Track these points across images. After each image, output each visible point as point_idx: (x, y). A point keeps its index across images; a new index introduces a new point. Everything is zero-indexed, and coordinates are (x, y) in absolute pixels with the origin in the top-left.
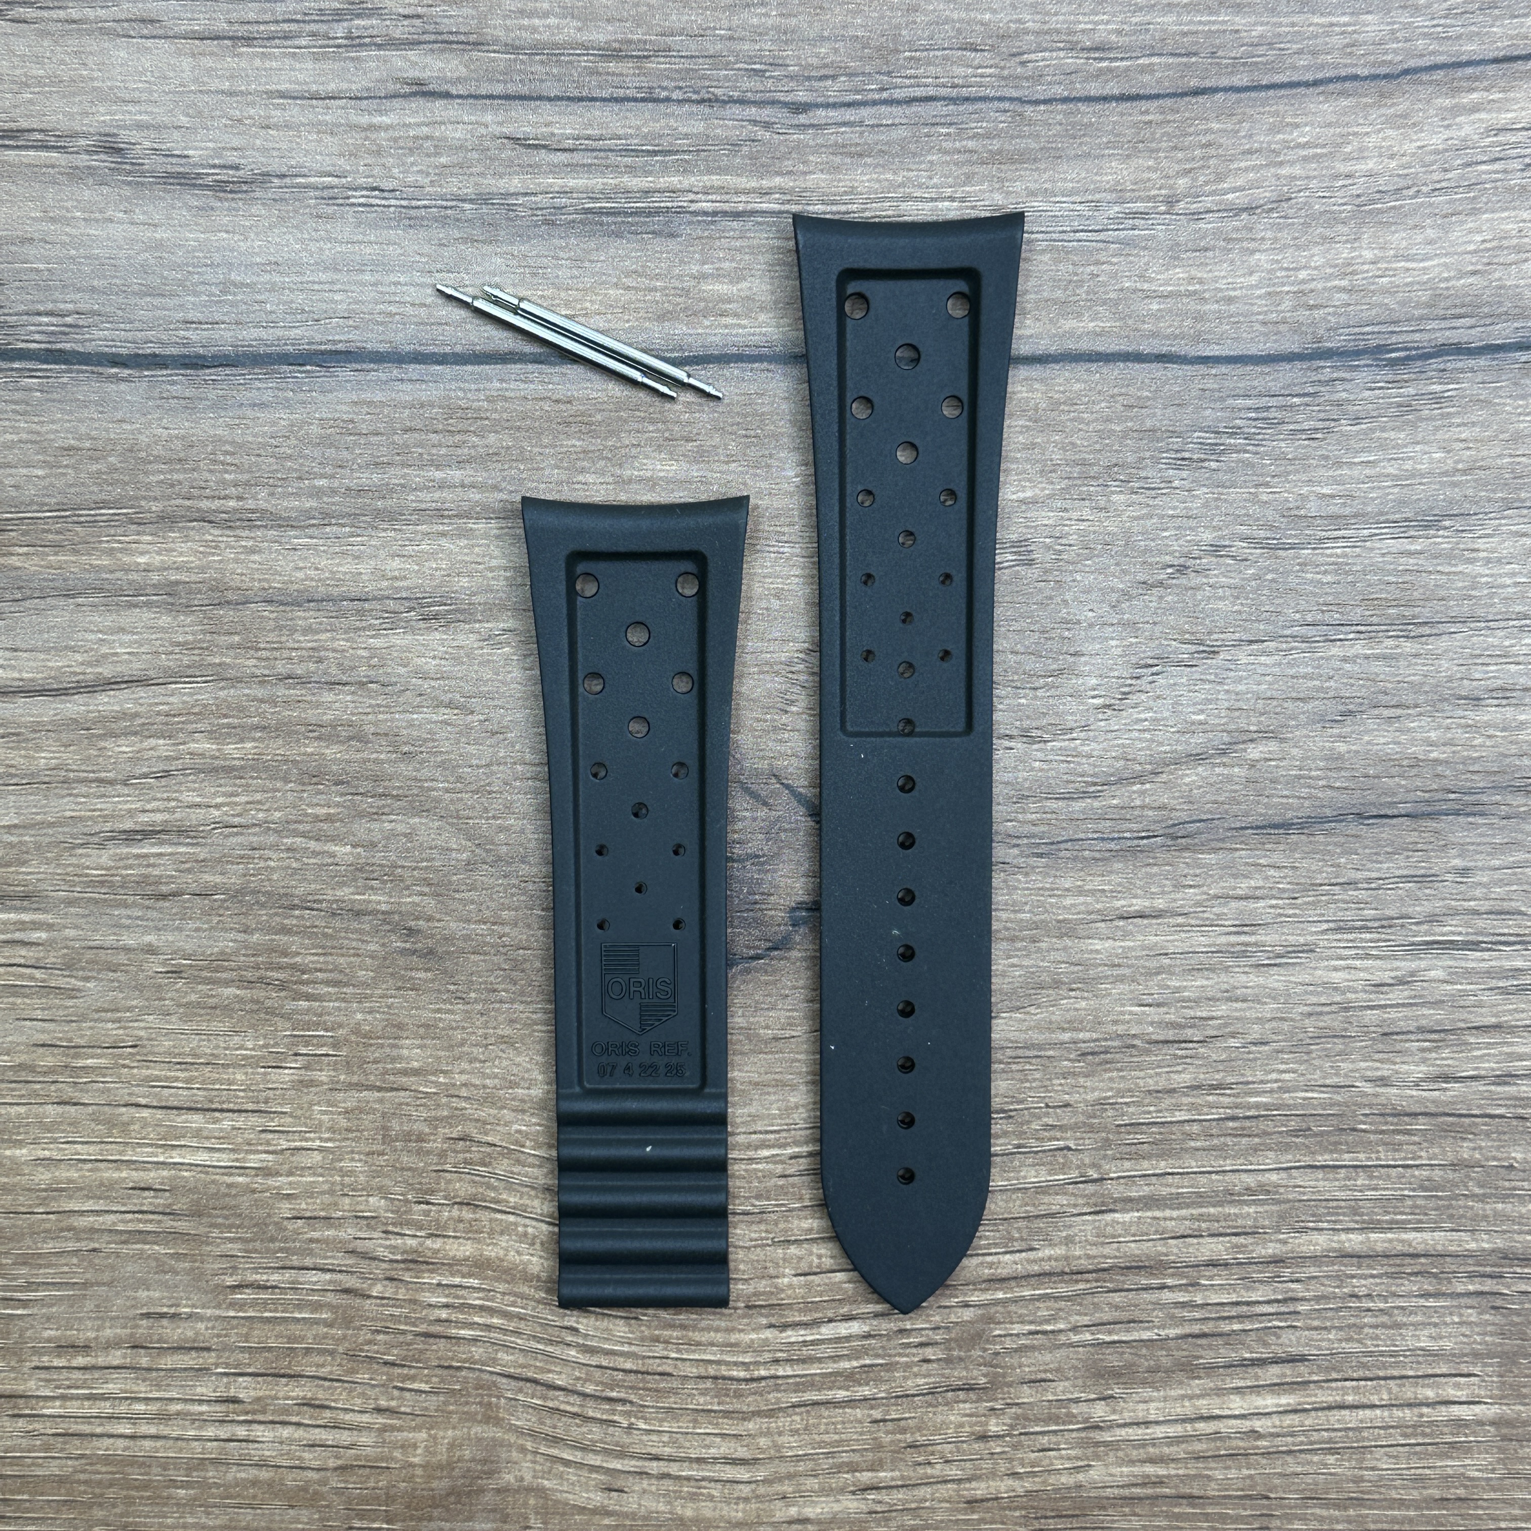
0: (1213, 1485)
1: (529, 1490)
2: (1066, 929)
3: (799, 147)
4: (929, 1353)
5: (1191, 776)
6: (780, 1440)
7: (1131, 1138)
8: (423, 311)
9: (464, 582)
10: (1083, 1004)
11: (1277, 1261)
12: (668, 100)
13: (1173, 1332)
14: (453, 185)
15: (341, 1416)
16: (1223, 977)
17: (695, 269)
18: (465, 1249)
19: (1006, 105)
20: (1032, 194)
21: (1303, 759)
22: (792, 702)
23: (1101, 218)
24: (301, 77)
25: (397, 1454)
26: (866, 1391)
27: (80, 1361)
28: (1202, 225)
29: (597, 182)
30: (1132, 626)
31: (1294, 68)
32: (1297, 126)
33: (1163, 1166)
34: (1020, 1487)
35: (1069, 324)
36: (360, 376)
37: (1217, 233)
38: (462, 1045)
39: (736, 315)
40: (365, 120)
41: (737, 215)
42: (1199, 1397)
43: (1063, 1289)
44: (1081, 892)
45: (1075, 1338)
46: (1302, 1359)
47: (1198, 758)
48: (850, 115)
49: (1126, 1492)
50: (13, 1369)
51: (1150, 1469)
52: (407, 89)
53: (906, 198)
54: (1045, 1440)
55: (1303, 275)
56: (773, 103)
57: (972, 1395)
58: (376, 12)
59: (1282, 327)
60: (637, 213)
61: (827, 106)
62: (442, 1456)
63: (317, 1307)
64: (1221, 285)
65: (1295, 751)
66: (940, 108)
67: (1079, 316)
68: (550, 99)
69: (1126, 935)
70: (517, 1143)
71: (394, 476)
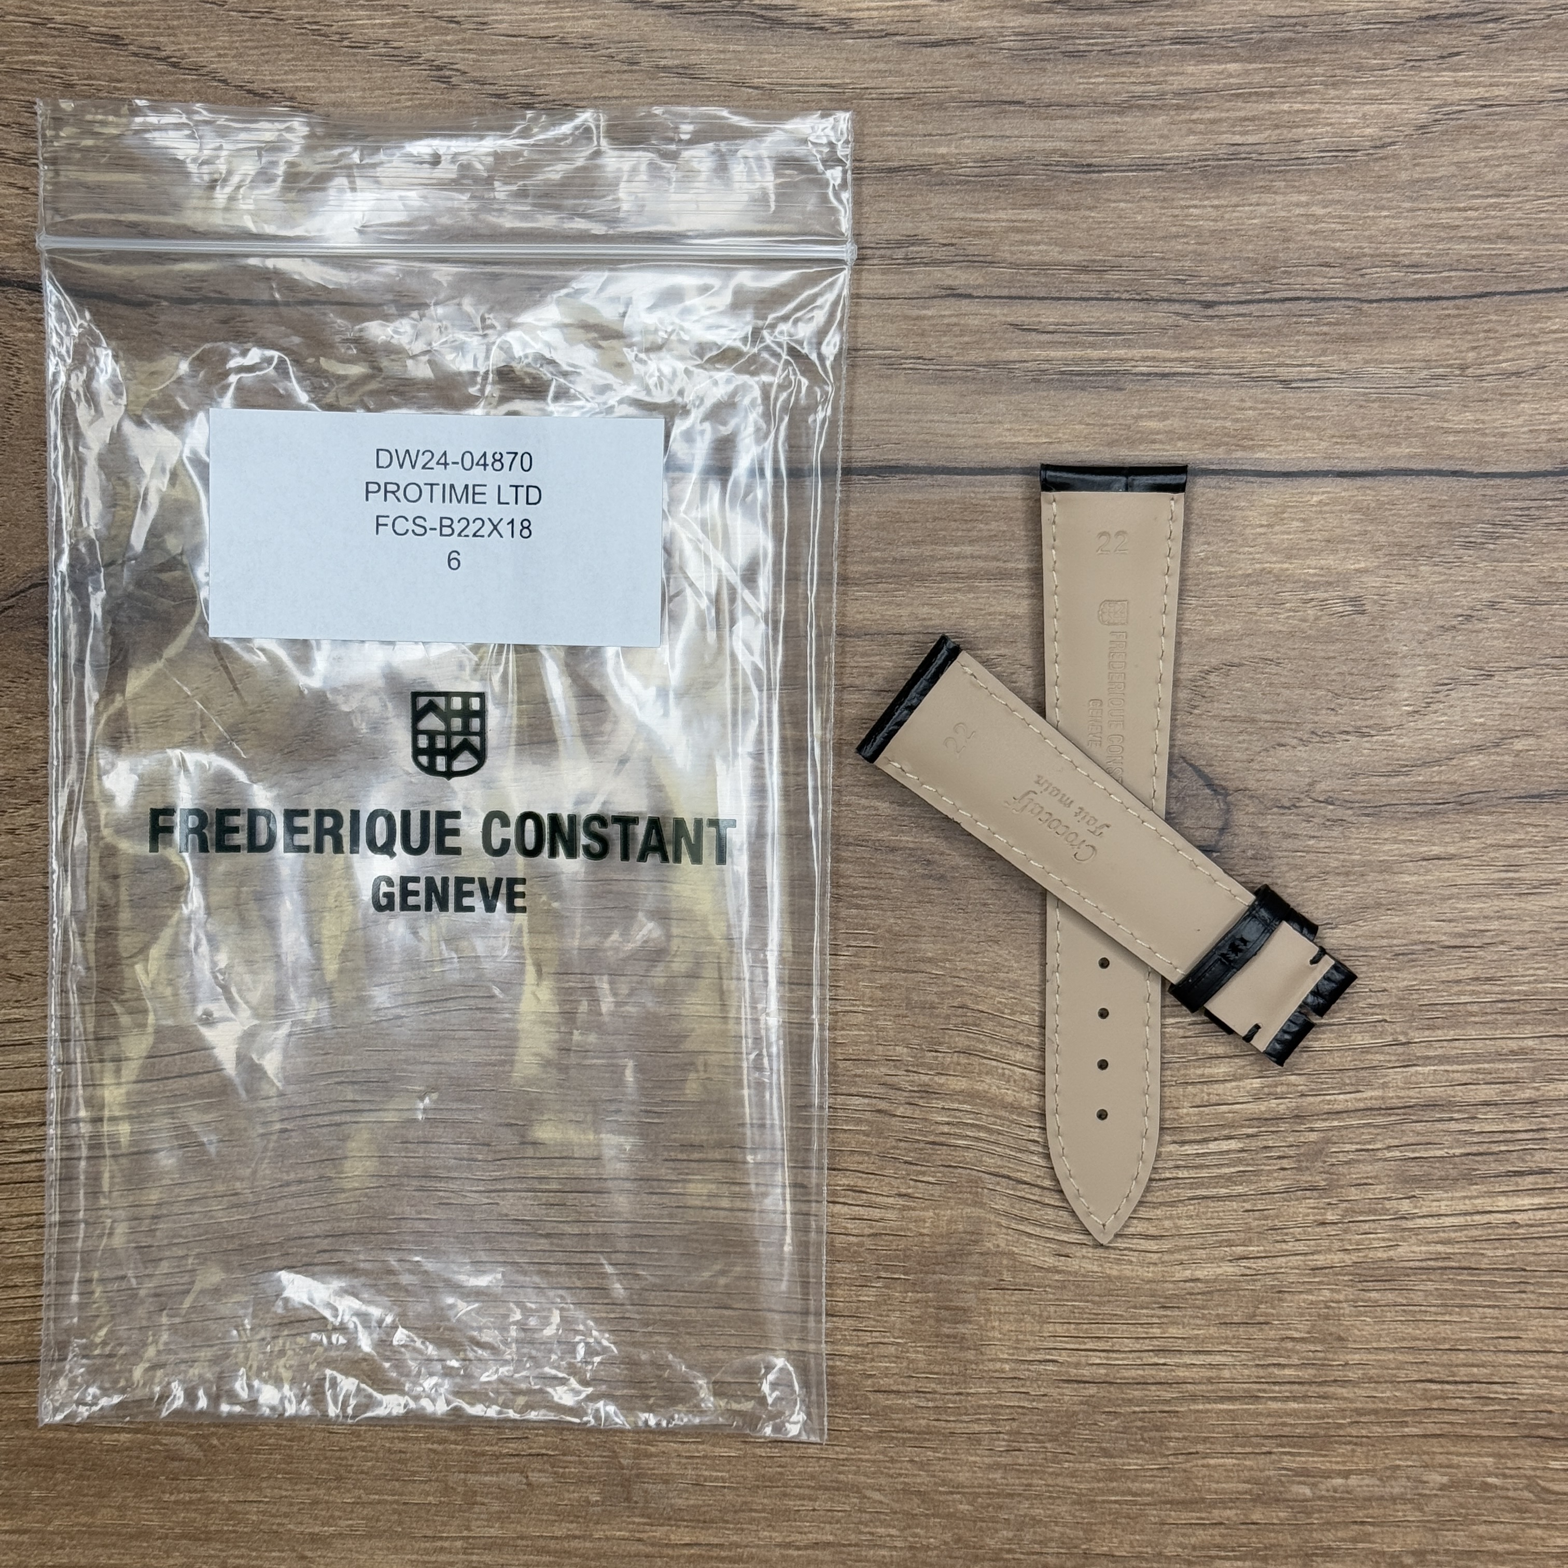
0: (1486, 1260)
1: (1003, 1253)
2: (1386, 868)
3: (1205, 331)
4: (1285, 1163)
5: (1474, 761)
6: (1181, 1222)
7: (1429, 1015)
8: (948, 440)
9: (971, 623)
10: (1396, 919)
11: (1533, 1102)
12: (1119, 299)
13: (1458, 1151)
14: (975, 355)
15: (874, 1198)
16: (1496, 902)
17: (1135, 411)
18: (961, 1084)
19: (1350, 303)
20: (1367, 362)
21: (1553, 750)
22: (1195, 707)
23: (1415, 378)
24: (873, 284)
25: (912, 1226)
26: (1240, 1189)
27: (696, 1156)
28: (1484, 384)
29: (1070, 353)
30: (1433, 657)
31: (1548, 279)
32: (1549, 318)
33: (1451, 1034)
34: (1348, 1259)
35: (1391, 450)
36: (906, 483)
37: (1494, 390)
38: (962, 941)
39: (1161, 442)
40: (915, 312)
41: (1164, 375)
42: (1477, 1197)
43: (1380, 1120)
44: (1395, 841)
45: (1389, 1155)
46: (1550, 1171)
47: (1479, 749)
48: (1243, 309)
49: (1424, 1264)
50: (650, 1161)
51: (1440, 1248)
52: (944, 292)
53: (1279, 365)
54: (1366, 1226)
55: (1554, 418)
56: (1191, 301)
57: (1315, 1194)
58: (924, 241)
59: (1540, 454)
60: (1097, 374)
61: (1227, 303)
62: (944, 1228)
63: (859, 1121)
64: (1497, 424)
65: (1547, 745)
66: (1304, 306)
67: (1398, 444)
68: (1039, 299)
69: (1428, 871)
70: (999, 1010)
71: (927, 550)
